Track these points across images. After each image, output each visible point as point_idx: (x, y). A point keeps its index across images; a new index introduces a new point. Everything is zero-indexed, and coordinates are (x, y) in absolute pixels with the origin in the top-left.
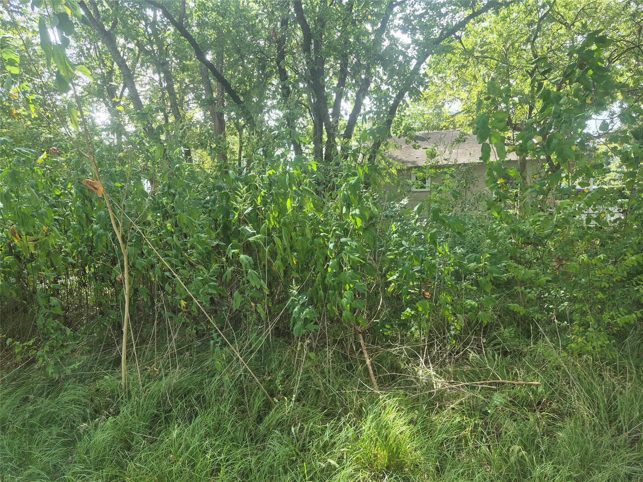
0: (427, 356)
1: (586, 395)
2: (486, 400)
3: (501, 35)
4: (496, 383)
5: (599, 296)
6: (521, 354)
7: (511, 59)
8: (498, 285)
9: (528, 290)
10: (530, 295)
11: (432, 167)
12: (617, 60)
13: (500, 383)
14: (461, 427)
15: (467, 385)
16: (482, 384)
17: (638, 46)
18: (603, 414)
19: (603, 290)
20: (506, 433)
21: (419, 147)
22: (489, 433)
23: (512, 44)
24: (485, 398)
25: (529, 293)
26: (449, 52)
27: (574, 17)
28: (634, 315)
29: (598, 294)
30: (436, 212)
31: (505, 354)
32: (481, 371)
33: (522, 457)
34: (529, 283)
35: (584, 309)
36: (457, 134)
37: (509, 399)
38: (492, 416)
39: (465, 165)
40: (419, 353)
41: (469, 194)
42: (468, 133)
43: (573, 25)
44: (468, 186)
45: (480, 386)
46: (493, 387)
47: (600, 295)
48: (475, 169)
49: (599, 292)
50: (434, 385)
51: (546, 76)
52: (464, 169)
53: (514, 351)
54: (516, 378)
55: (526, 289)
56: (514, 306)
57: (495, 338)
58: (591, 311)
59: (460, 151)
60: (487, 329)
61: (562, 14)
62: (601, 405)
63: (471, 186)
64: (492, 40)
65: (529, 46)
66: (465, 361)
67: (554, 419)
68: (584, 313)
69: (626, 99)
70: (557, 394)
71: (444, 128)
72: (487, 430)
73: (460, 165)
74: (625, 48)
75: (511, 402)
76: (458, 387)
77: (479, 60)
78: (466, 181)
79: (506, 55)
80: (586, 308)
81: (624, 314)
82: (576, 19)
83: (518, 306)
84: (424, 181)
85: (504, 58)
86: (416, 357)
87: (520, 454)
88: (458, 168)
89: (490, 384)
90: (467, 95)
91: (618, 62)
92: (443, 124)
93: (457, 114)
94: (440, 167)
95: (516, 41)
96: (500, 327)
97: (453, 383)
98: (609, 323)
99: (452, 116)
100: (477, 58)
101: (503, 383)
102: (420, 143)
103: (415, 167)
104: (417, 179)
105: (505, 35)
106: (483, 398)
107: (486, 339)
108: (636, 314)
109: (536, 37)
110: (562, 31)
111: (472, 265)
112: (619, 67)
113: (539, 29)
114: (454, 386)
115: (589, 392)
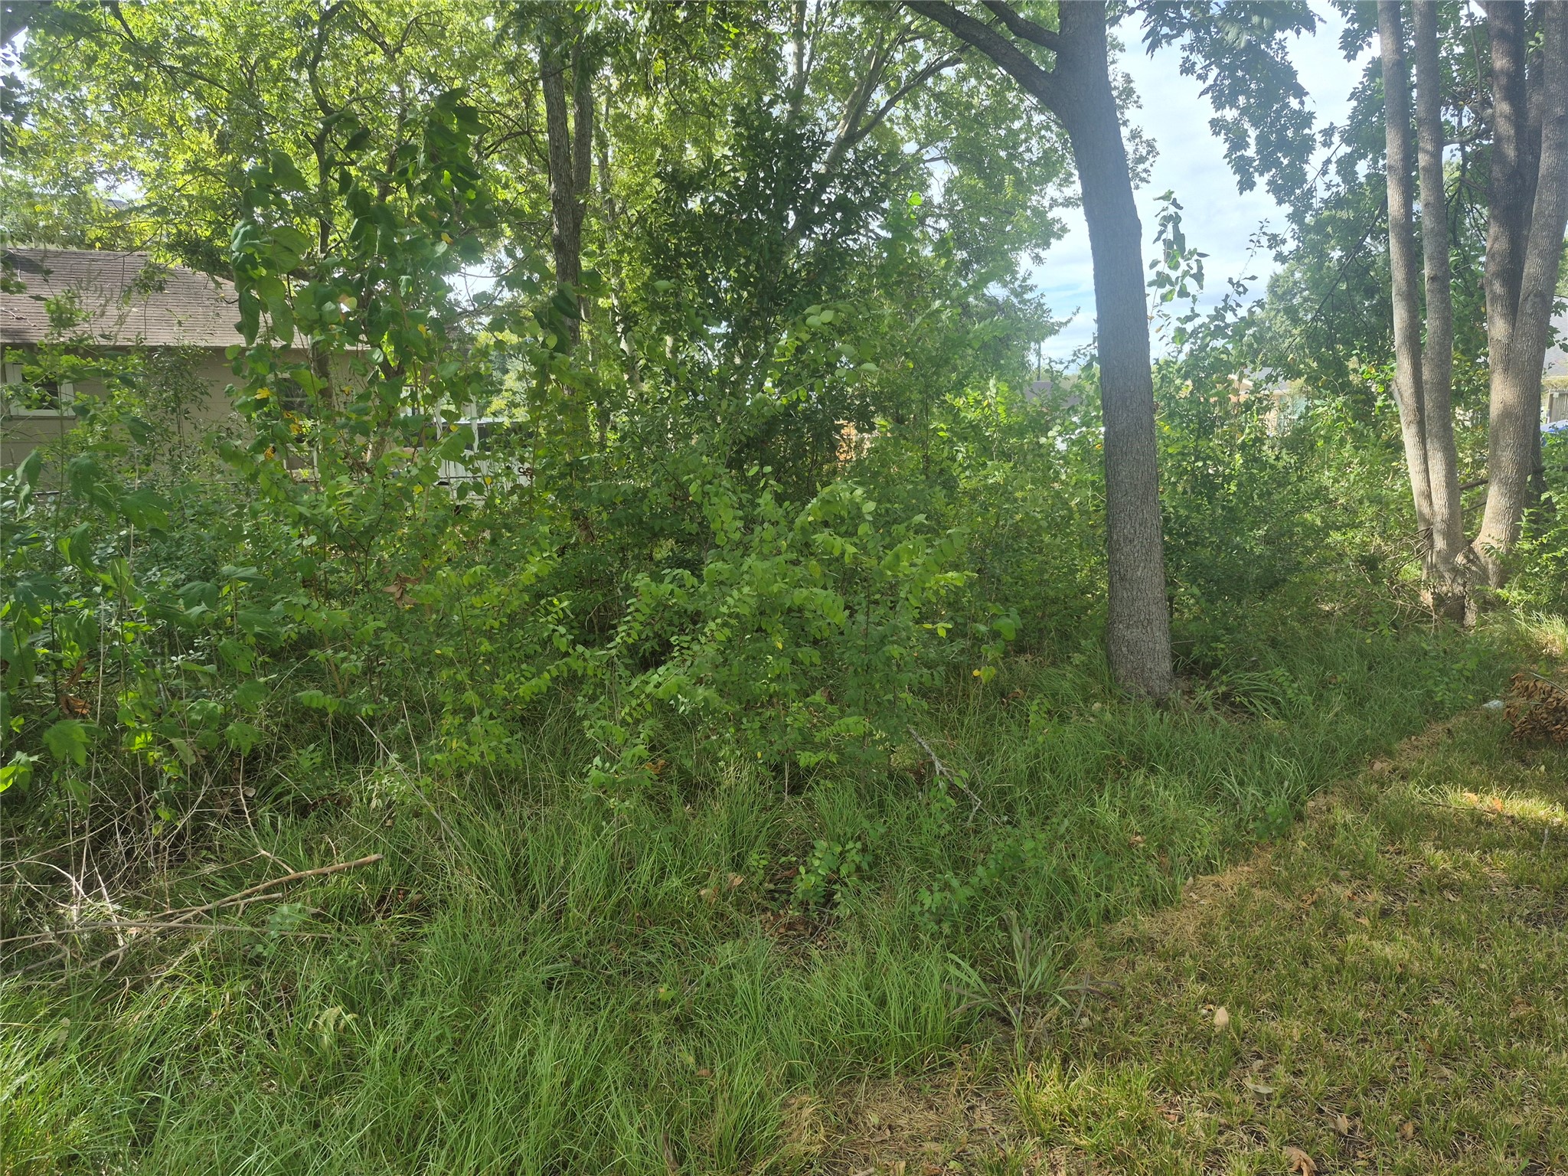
0: (89, 866)
1: (473, 852)
2: (255, 930)
3: (230, 28)
4: (280, 883)
5: (483, 648)
6: (339, 803)
7: (266, 97)
8: (276, 653)
9: (342, 654)
10: (345, 665)
11: (69, 350)
12: (492, 152)
13: (290, 881)
14: (198, 1015)
15: (207, 912)
16: (249, 896)
17: (528, 133)
18: (506, 880)
19: (490, 636)
20: (306, 988)
21: (21, 288)
22: (266, 1006)
23: (263, 59)
24: (253, 925)
25: (344, 660)
26: (89, 36)
27: (398, 32)
28: (546, 675)
29: (481, 644)
30: (84, 477)
31: (303, 811)
32: (243, 866)
33: (347, 1028)
34: (342, 639)
35: (459, 677)
36: (136, 266)
37: (314, 910)
38: (272, 963)
39: (168, 350)
40: (65, 867)
41: (187, 426)
42: (171, 266)
43: (399, 50)
44: (183, 407)
45: (242, 903)
46: (275, 895)
47: (486, 646)
48: (196, 364)
49: (484, 640)
50: (119, 936)
51: (353, 156)
52: (168, 362)
53: (324, 800)
54: (328, 859)
55: (336, 652)
56: (311, 696)
57: (277, 780)
58: (472, 679)
59: (151, 312)
60: (253, 764)
61: (373, 18)
62: (501, 863)
63: (193, 408)
64: (207, 35)
65: (305, 75)
66: (204, 852)
67: (412, 922)
68: (459, 688)
69: (520, 239)
70: (417, 869)
71: (98, 245)
72: (261, 999)
73: (154, 349)
74: (506, 132)
75: (316, 916)
76: (186, 921)
77: (176, 80)
78: (176, 395)
79: (251, 85)
80: (462, 676)
81: (529, 675)
82: (403, 40)
83: (320, 693)
84: (51, 386)
85: (245, 91)
86: (57, 880)
87: (342, 1024)
88: (149, 357)
89: (267, 891)
90: (156, 164)
91: (495, 156)
92: (94, 232)
93: (130, 211)
94: (95, 352)
95: (273, 55)
96: (290, 751)
97: (171, 915)
98: (505, 699)
99: (118, 216)
100: (171, 71)
101: (299, 880)
102: (21, 277)
103: (15, 346)
104: (24, 380)
105: (241, 30)
106: (249, 928)
107: (257, 788)
108: (549, 671)
109: (318, 58)
110: (379, 58)
111: (197, 610)
112: (500, 167)
113: (323, 38)
114: (173, 924)
115: (478, 844)
